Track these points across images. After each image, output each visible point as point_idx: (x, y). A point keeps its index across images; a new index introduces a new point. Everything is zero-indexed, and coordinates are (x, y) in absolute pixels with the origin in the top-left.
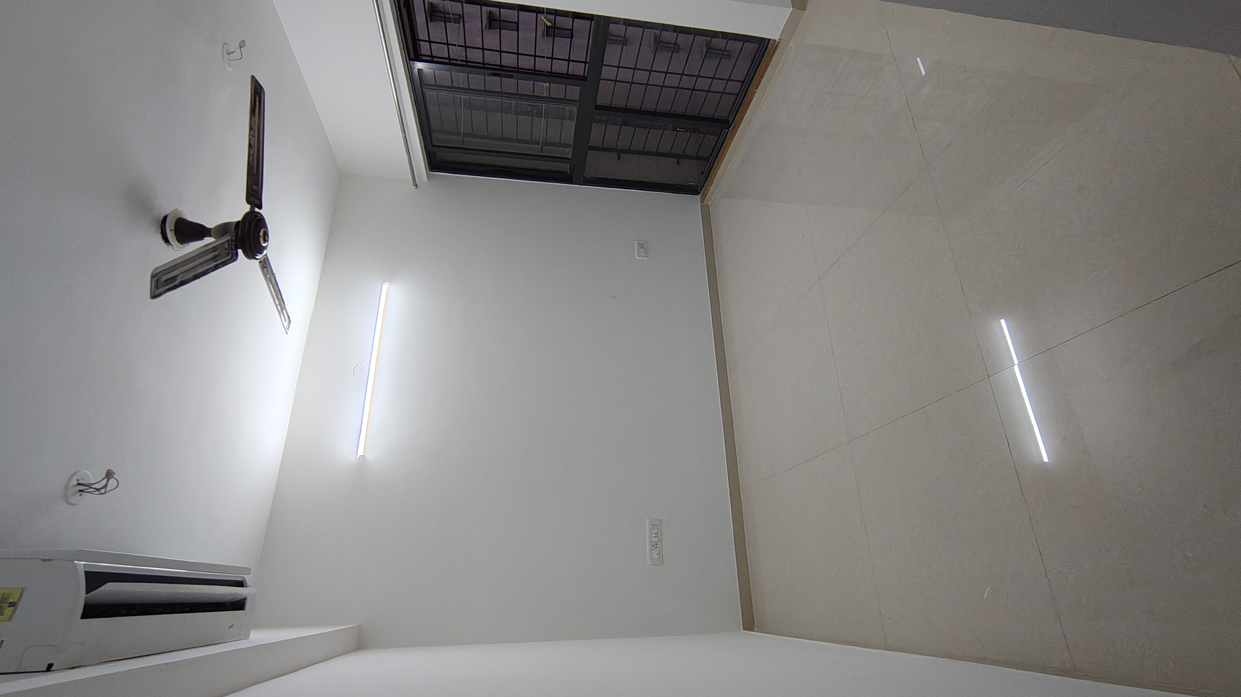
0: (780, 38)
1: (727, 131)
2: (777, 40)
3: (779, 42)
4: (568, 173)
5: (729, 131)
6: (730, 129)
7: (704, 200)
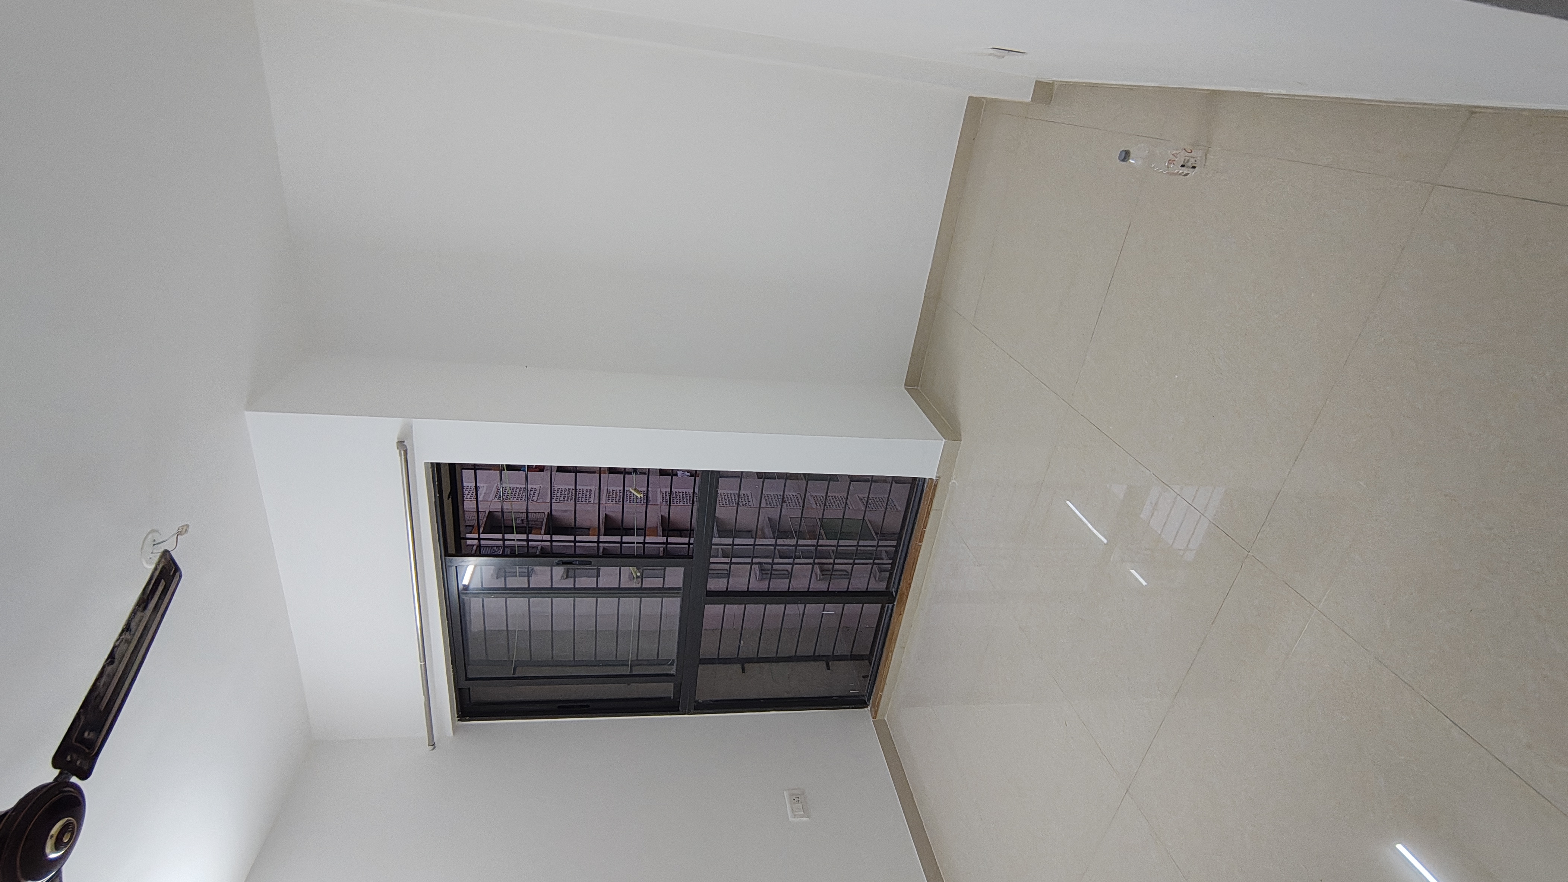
0: (938, 476)
1: (891, 605)
2: (934, 478)
3: (937, 480)
4: (672, 698)
5: (893, 605)
6: (895, 603)
7: (876, 714)
